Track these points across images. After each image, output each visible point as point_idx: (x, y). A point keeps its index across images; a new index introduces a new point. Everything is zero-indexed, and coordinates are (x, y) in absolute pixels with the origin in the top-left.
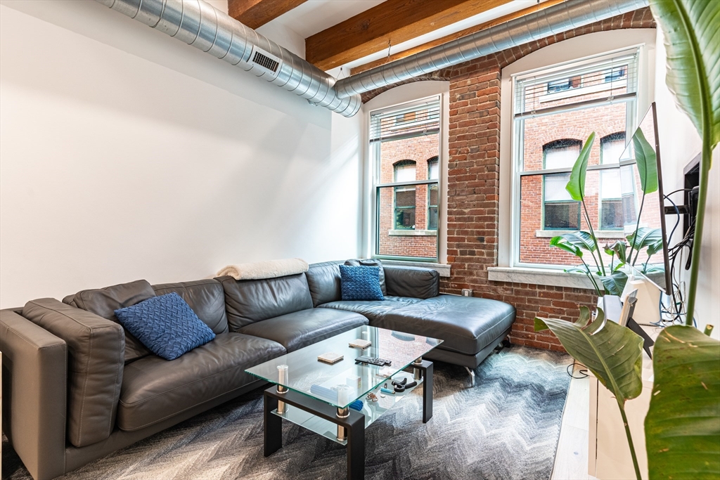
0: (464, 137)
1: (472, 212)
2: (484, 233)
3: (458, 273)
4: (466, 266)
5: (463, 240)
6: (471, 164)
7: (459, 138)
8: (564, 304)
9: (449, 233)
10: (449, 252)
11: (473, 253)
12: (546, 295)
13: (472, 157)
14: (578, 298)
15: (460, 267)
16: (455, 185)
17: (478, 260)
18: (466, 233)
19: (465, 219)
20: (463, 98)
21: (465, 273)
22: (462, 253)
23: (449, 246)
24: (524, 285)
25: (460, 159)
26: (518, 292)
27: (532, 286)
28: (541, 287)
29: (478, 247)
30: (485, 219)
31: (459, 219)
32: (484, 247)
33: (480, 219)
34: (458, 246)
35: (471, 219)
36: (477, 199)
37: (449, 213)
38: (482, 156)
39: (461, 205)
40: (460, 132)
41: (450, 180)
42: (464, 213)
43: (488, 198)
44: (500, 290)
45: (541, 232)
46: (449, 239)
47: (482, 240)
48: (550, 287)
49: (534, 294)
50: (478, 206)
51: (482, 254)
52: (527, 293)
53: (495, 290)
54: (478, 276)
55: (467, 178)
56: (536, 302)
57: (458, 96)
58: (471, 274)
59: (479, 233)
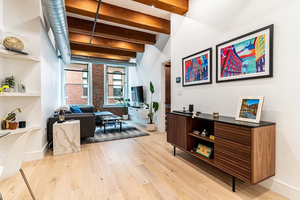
0: (96, 75)
1: (99, 93)
2: (102, 98)
3: (96, 107)
4: (98, 105)
5: (97, 99)
6: (98, 82)
7: (95, 75)
8: (117, 111)
9: (93, 98)
10: (93, 102)
11: (99, 102)
12: (114, 109)
13: (99, 80)
14: (119, 109)
15: (96, 105)
16: (94, 86)
17: (100, 104)
18: (97, 98)
19: (97, 94)
20: (96, 66)
21: (97, 107)
22: (97, 102)
23: (93, 101)
24: (110, 108)
25: (95, 80)
26: (109, 110)
27: (112, 108)
28: (113, 108)
29: (100, 101)
30: (102, 94)
31: (96, 94)
32: (102, 101)
33: (101, 94)
34: (95, 101)
35: (99, 95)
36: (100, 90)
37: (93, 93)
38: (101, 80)
39: (96, 91)
40: (95, 74)
41: (93, 85)
42: (97, 93)
43: (102, 90)
44: (105, 110)
45: (82, 97)
46: (93, 99)
47: (101, 99)
48: (115, 108)
49: (112, 110)
50: (100, 91)
51: (101, 102)
52: (111, 110)
53: (104, 110)
54: (100, 107)
55: (97, 85)
56: (113, 111)
57: (95, 65)
58: (99, 107)
59: (100, 98)
